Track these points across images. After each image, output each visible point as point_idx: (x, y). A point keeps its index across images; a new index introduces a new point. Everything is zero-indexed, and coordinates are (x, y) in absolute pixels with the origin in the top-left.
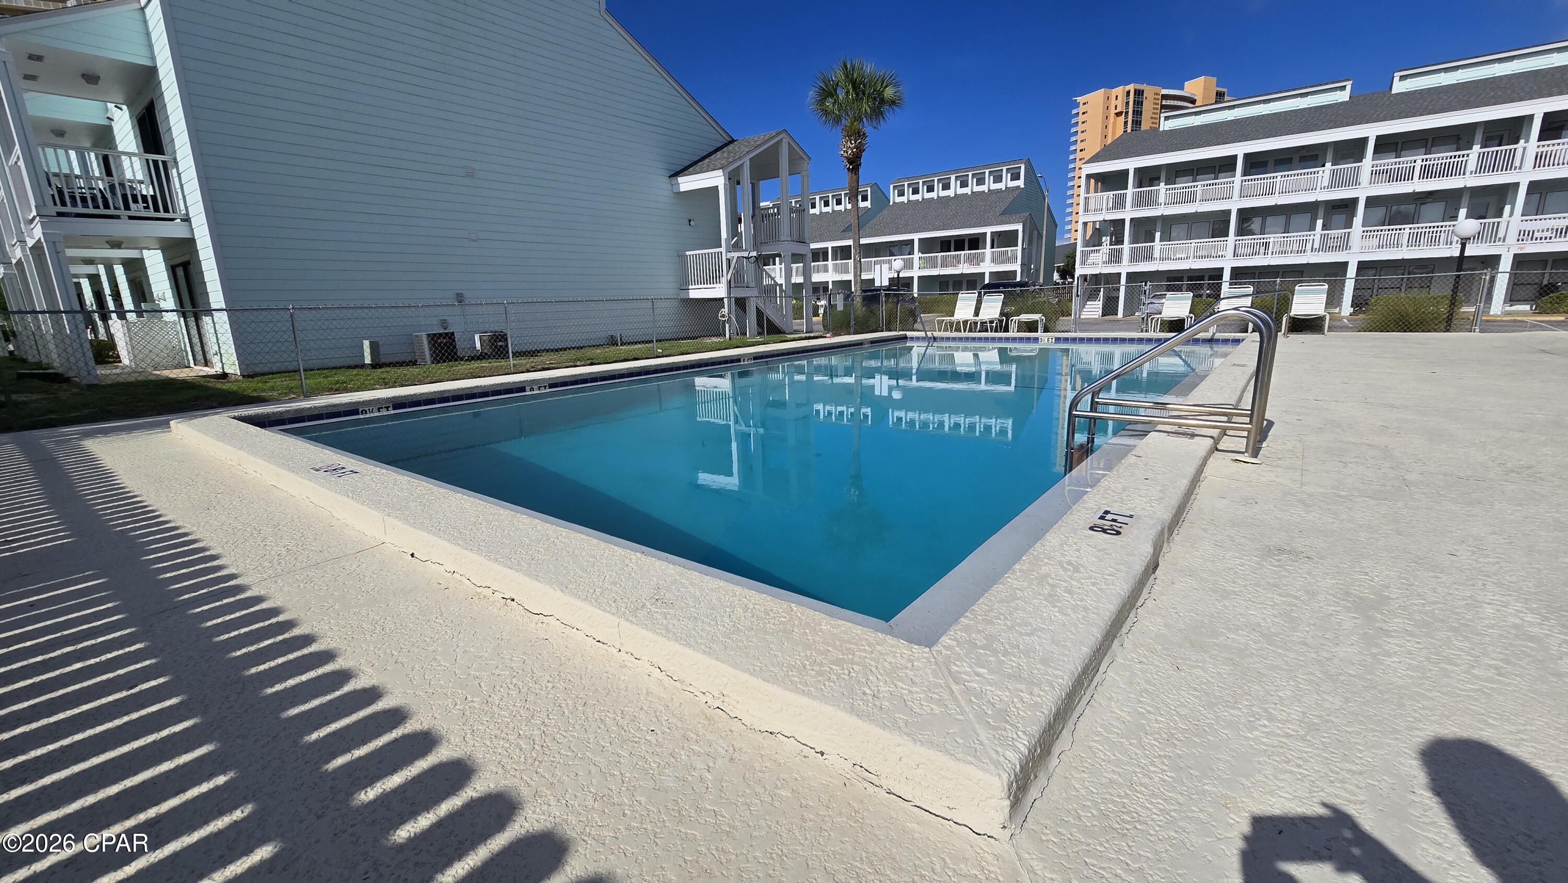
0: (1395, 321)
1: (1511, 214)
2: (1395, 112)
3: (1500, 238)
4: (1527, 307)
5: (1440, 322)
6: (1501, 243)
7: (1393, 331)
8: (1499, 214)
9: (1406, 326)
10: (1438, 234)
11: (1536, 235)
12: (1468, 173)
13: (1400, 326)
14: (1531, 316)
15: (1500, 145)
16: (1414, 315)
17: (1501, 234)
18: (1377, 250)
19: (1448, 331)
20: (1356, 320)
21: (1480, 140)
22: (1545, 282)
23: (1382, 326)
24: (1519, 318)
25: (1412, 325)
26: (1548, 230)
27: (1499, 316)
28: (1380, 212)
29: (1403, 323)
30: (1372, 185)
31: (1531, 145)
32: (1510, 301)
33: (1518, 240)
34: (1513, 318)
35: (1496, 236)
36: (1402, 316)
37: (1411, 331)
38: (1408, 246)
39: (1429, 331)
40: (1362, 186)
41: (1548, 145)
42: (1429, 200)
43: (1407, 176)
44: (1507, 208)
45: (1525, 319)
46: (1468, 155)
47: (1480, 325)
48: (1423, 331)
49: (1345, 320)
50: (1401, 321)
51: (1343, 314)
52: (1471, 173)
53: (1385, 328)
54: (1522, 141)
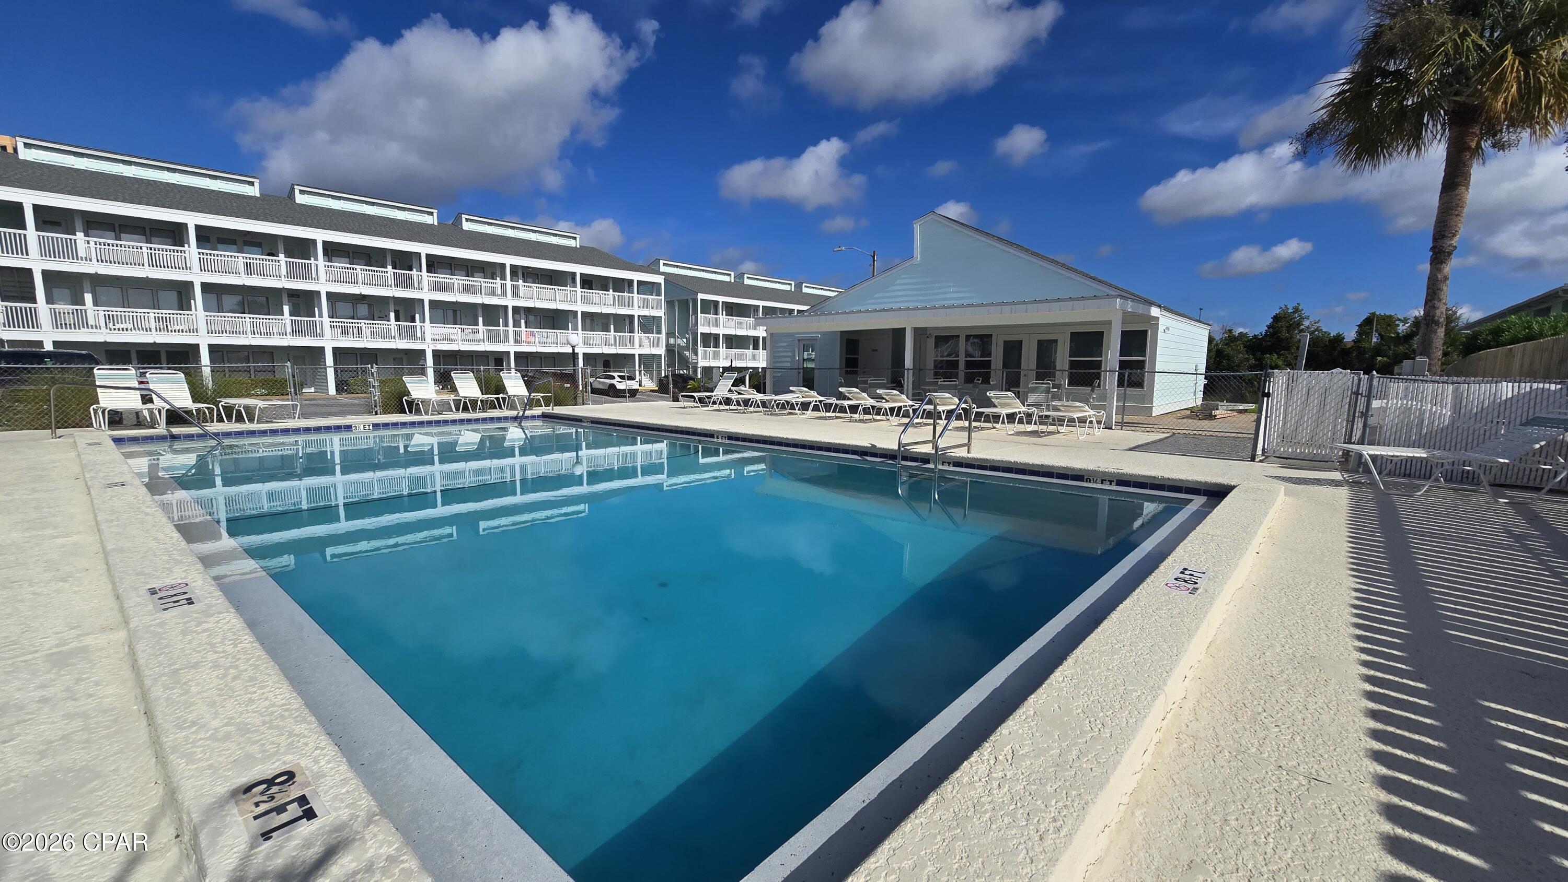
3: (419, 338)
6: (421, 341)
8: (413, 320)
17: (418, 334)
21: (390, 262)
30: (327, 282)
31: (423, 275)
33: (432, 340)
35: (415, 336)
40: (318, 281)
43: (354, 279)
44: (417, 316)
46: (387, 272)
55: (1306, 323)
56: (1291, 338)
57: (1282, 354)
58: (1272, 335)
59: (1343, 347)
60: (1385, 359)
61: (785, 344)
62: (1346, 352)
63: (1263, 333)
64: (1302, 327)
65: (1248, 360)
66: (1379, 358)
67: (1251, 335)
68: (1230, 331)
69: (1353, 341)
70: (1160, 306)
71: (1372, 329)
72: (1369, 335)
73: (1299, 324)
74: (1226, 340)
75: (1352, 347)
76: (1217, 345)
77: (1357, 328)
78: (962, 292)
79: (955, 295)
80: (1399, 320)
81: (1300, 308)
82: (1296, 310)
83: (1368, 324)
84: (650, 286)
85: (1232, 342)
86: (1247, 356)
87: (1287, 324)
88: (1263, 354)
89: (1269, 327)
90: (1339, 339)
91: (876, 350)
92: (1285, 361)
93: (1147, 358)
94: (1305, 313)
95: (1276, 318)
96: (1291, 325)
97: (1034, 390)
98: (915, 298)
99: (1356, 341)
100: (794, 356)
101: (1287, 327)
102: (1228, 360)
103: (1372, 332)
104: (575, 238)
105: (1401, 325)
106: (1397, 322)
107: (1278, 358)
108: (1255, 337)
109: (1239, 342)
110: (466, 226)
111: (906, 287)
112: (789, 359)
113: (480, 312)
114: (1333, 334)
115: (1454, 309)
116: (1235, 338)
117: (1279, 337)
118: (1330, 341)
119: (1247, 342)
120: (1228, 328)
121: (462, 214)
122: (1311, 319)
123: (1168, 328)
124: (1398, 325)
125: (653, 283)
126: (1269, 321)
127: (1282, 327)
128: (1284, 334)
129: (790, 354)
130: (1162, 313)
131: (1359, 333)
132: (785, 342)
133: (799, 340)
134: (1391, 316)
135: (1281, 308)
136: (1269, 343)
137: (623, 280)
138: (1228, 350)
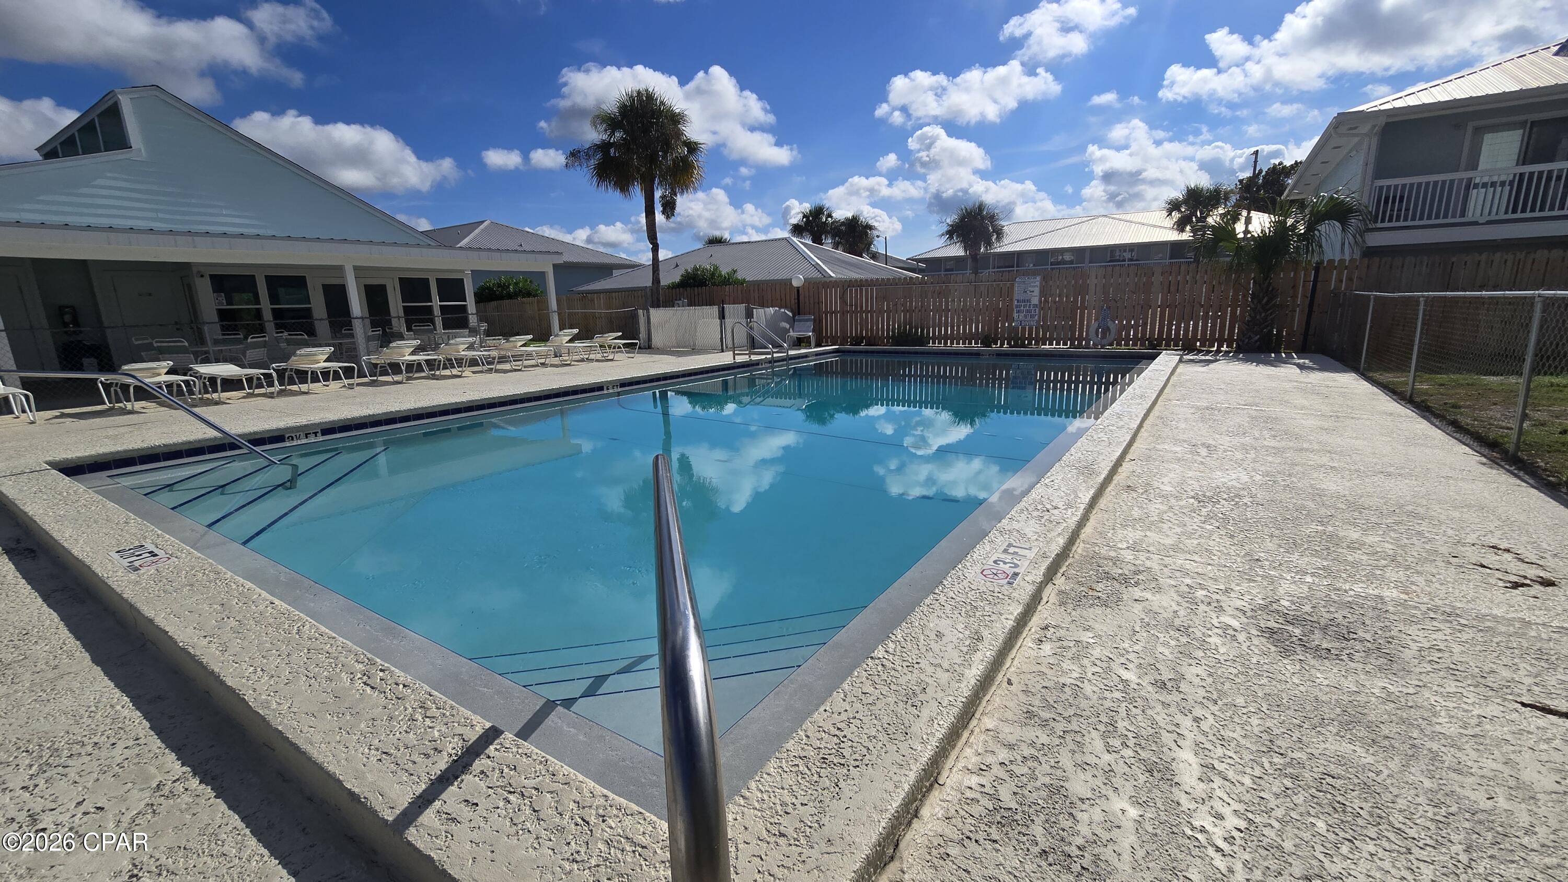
78: (239, 217)
79: (229, 220)
98: (153, 215)
111: (118, 193)
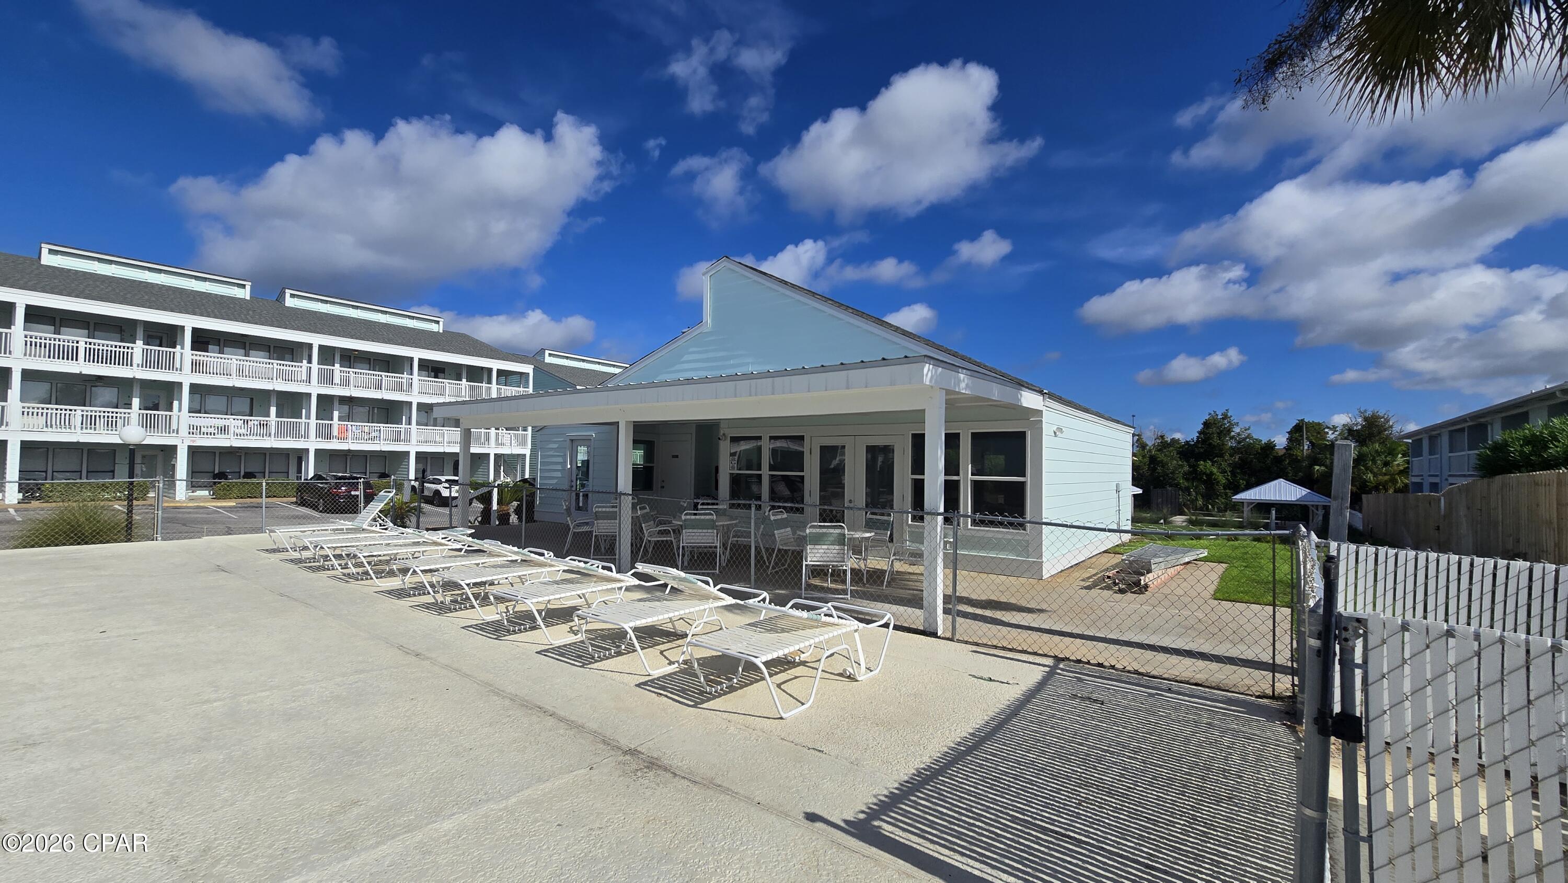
0: (65, 533)
1: (180, 410)
2: (47, 285)
3: (173, 430)
4: (206, 493)
5: (119, 532)
6: (175, 435)
7: (64, 544)
8: (170, 409)
9: (79, 537)
10: (114, 419)
11: (203, 429)
12: (135, 365)
13: (72, 538)
14: (209, 501)
15: (160, 345)
16: (88, 525)
17: (174, 426)
18: (45, 429)
19: (129, 540)
20: (26, 510)
21: (142, 337)
22: (216, 471)
23: (49, 539)
24: (202, 504)
25: (87, 537)
26: (211, 427)
27: (184, 502)
28: (43, 388)
29: (75, 535)
30: (28, 357)
31: (185, 352)
32: (192, 487)
33: (189, 433)
34: (196, 504)
35: (170, 428)
36: (72, 526)
37: (86, 543)
38: (82, 428)
39: (108, 542)
40: (13, 356)
41: (200, 355)
42: (99, 384)
43: (73, 355)
44: (176, 403)
45: (207, 505)
46: (132, 348)
47: (162, 533)
48: (101, 542)
49: (12, 511)
50: (72, 532)
51: (7, 502)
52: (138, 365)
53: (52, 542)
54: (178, 347)
55: (1237, 430)
56: (1223, 445)
57: (1216, 462)
58: (1204, 442)
59: (1275, 454)
60: (1323, 468)
61: (555, 446)
62: (1278, 460)
63: (1195, 439)
64: (1233, 434)
65: (1182, 466)
66: (1317, 468)
67: (1182, 441)
68: (1162, 437)
69: (1285, 448)
70: (1041, 392)
71: (1302, 436)
72: (1300, 443)
73: (1229, 431)
74: (1158, 445)
75: (1284, 454)
76: (1150, 451)
77: (1287, 435)
80: (1328, 428)
81: (1229, 414)
82: (1225, 416)
83: (1297, 431)
84: (518, 377)
85: (1165, 448)
86: (1180, 463)
87: (1218, 431)
88: (1197, 460)
89: (1200, 433)
90: (1270, 446)
91: (677, 456)
92: (1219, 468)
93: (1028, 479)
94: (1234, 419)
95: (1206, 424)
96: (1221, 432)
97: (817, 540)
99: (1288, 449)
100: (566, 462)
101: (1218, 433)
102: (1163, 466)
103: (1303, 440)
104: (438, 322)
105: (1330, 432)
106: (1326, 430)
107: (1213, 465)
108: (1187, 443)
109: (1171, 448)
110: (290, 302)
112: (559, 467)
113: (274, 400)
114: (1264, 441)
115: (1386, 416)
116: (1168, 444)
117: (1210, 444)
118: (1262, 448)
119: (1180, 448)
120: (1159, 434)
121: (285, 288)
122: (1241, 425)
123: (1060, 430)
124: (1327, 433)
125: (521, 374)
126: (1200, 427)
127: (1213, 433)
128: (1216, 441)
129: (560, 460)
130: (1047, 404)
131: (1290, 440)
132: (555, 442)
133: (572, 440)
134: (1319, 424)
135: (1210, 414)
136: (1202, 450)
137: (482, 368)
138: (1161, 457)
